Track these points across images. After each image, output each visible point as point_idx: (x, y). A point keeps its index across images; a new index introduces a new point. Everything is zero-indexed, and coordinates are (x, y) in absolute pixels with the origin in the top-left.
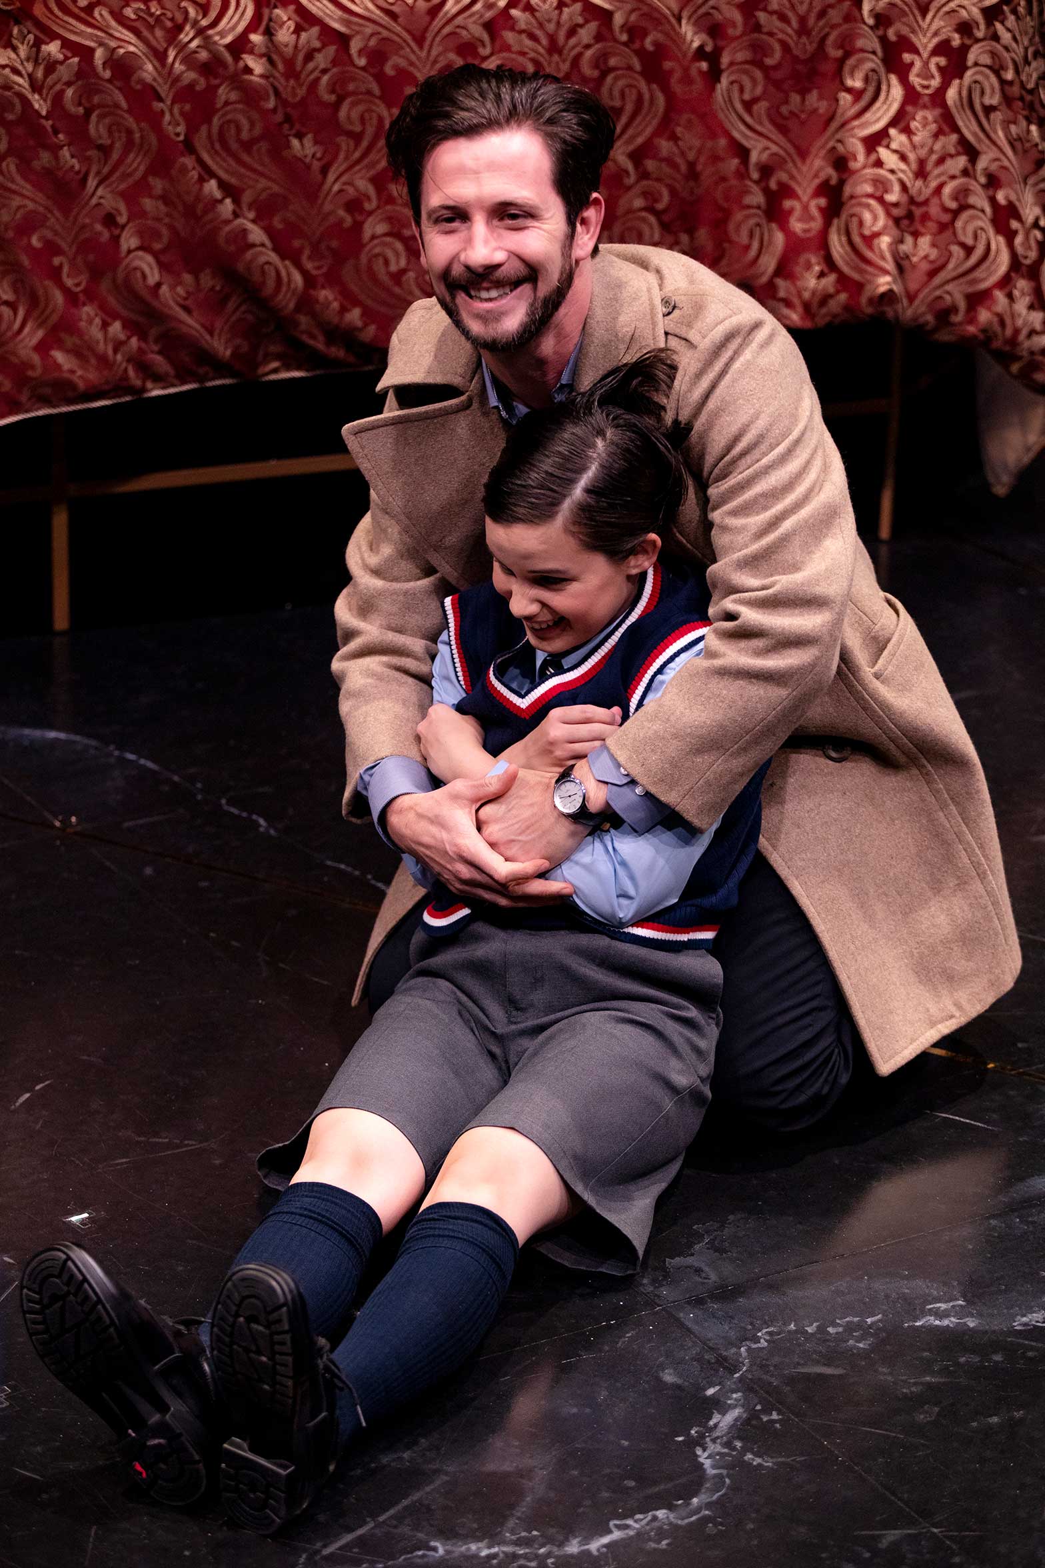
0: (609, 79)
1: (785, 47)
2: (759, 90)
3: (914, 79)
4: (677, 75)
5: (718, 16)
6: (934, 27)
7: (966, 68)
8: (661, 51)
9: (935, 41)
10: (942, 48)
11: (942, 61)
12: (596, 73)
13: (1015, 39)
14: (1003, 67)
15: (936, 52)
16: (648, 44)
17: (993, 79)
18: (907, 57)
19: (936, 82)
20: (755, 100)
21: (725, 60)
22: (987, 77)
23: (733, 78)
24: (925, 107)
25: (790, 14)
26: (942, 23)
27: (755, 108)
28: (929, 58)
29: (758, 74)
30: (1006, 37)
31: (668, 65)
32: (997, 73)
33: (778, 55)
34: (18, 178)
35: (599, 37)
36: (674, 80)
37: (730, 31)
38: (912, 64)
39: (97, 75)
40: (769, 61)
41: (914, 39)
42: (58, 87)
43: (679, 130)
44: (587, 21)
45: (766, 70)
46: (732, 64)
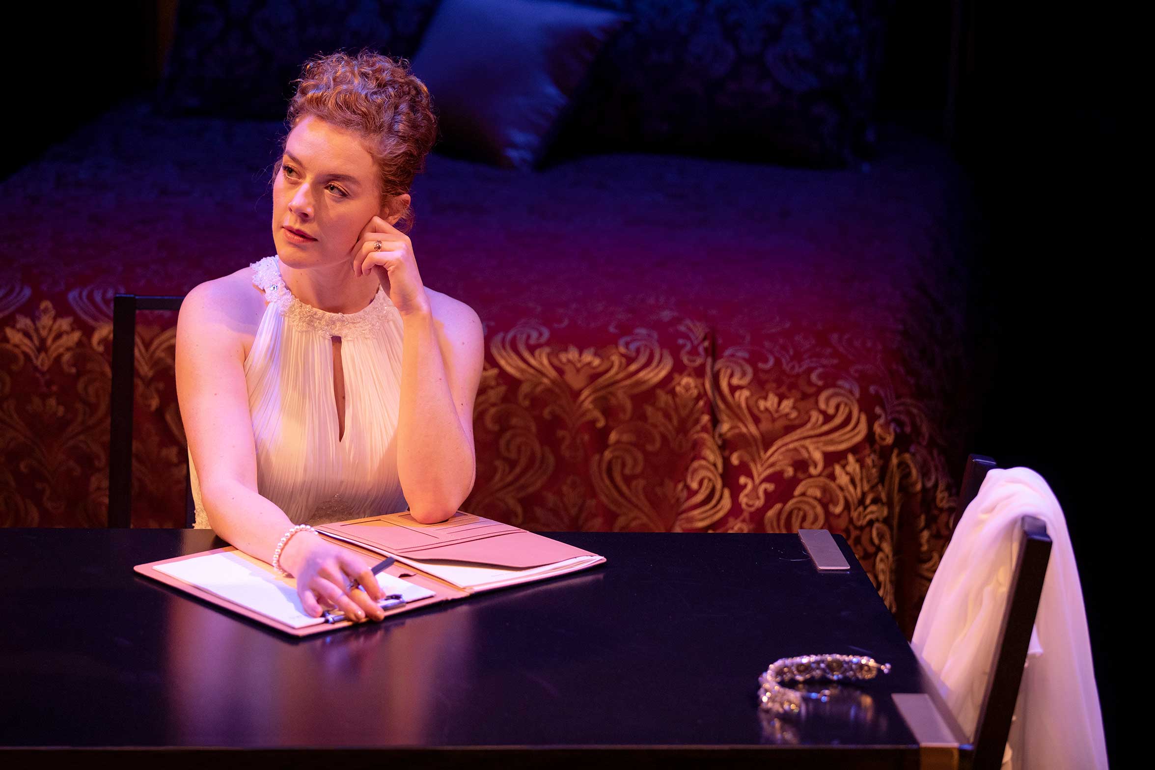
0: (508, 435)
1: (664, 438)
2: (639, 469)
3: (743, 499)
4: (567, 442)
5: (613, 401)
6: (772, 460)
7: (792, 497)
8: (557, 422)
9: (770, 471)
10: (775, 477)
11: (770, 487)
12: (496, 428)
13: (853, 481)
14: (834, 501)
15: (767, 479)
16: (546, 413)
17: (819, 509)
18: (743, 480)
19: (759, 503)
20: (634, 477)
21: (613, 437)
22: (814, 508)
23: (617, 453)
24: (744, 521)
25: (673, 413)
26: (781, 457)
27: (634, 483)
28: (761, 483)
29: (640, 456)
30: (843, 479)
31: (560, 433)
32: (825, 506)
33: (658, 444)
34: (15, 416)
35: (505, 399)
36: (563, 447)
37: (621, 416)
38: (745, 486)
39: (91, 348)
40: (649, 448)
41: (752, 465)
42: (61, 350)
43: (565, 489)
44: (498, 384)
45: (646, 454)
46: (618, 442)
